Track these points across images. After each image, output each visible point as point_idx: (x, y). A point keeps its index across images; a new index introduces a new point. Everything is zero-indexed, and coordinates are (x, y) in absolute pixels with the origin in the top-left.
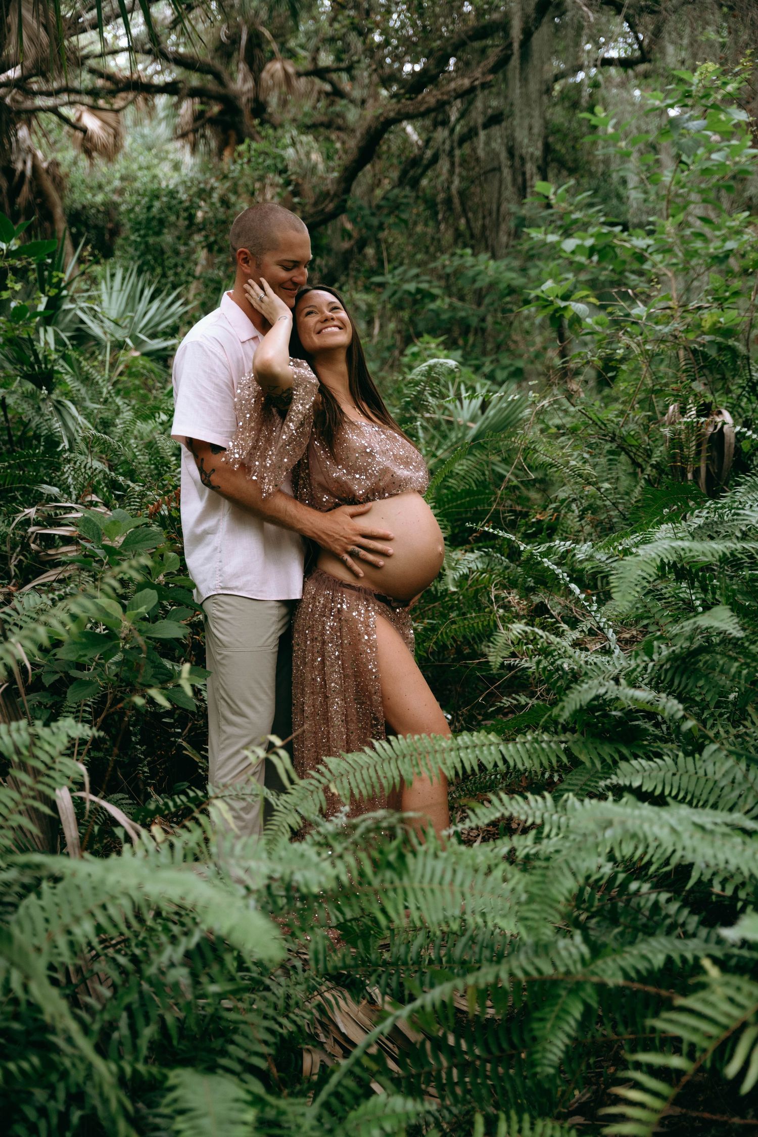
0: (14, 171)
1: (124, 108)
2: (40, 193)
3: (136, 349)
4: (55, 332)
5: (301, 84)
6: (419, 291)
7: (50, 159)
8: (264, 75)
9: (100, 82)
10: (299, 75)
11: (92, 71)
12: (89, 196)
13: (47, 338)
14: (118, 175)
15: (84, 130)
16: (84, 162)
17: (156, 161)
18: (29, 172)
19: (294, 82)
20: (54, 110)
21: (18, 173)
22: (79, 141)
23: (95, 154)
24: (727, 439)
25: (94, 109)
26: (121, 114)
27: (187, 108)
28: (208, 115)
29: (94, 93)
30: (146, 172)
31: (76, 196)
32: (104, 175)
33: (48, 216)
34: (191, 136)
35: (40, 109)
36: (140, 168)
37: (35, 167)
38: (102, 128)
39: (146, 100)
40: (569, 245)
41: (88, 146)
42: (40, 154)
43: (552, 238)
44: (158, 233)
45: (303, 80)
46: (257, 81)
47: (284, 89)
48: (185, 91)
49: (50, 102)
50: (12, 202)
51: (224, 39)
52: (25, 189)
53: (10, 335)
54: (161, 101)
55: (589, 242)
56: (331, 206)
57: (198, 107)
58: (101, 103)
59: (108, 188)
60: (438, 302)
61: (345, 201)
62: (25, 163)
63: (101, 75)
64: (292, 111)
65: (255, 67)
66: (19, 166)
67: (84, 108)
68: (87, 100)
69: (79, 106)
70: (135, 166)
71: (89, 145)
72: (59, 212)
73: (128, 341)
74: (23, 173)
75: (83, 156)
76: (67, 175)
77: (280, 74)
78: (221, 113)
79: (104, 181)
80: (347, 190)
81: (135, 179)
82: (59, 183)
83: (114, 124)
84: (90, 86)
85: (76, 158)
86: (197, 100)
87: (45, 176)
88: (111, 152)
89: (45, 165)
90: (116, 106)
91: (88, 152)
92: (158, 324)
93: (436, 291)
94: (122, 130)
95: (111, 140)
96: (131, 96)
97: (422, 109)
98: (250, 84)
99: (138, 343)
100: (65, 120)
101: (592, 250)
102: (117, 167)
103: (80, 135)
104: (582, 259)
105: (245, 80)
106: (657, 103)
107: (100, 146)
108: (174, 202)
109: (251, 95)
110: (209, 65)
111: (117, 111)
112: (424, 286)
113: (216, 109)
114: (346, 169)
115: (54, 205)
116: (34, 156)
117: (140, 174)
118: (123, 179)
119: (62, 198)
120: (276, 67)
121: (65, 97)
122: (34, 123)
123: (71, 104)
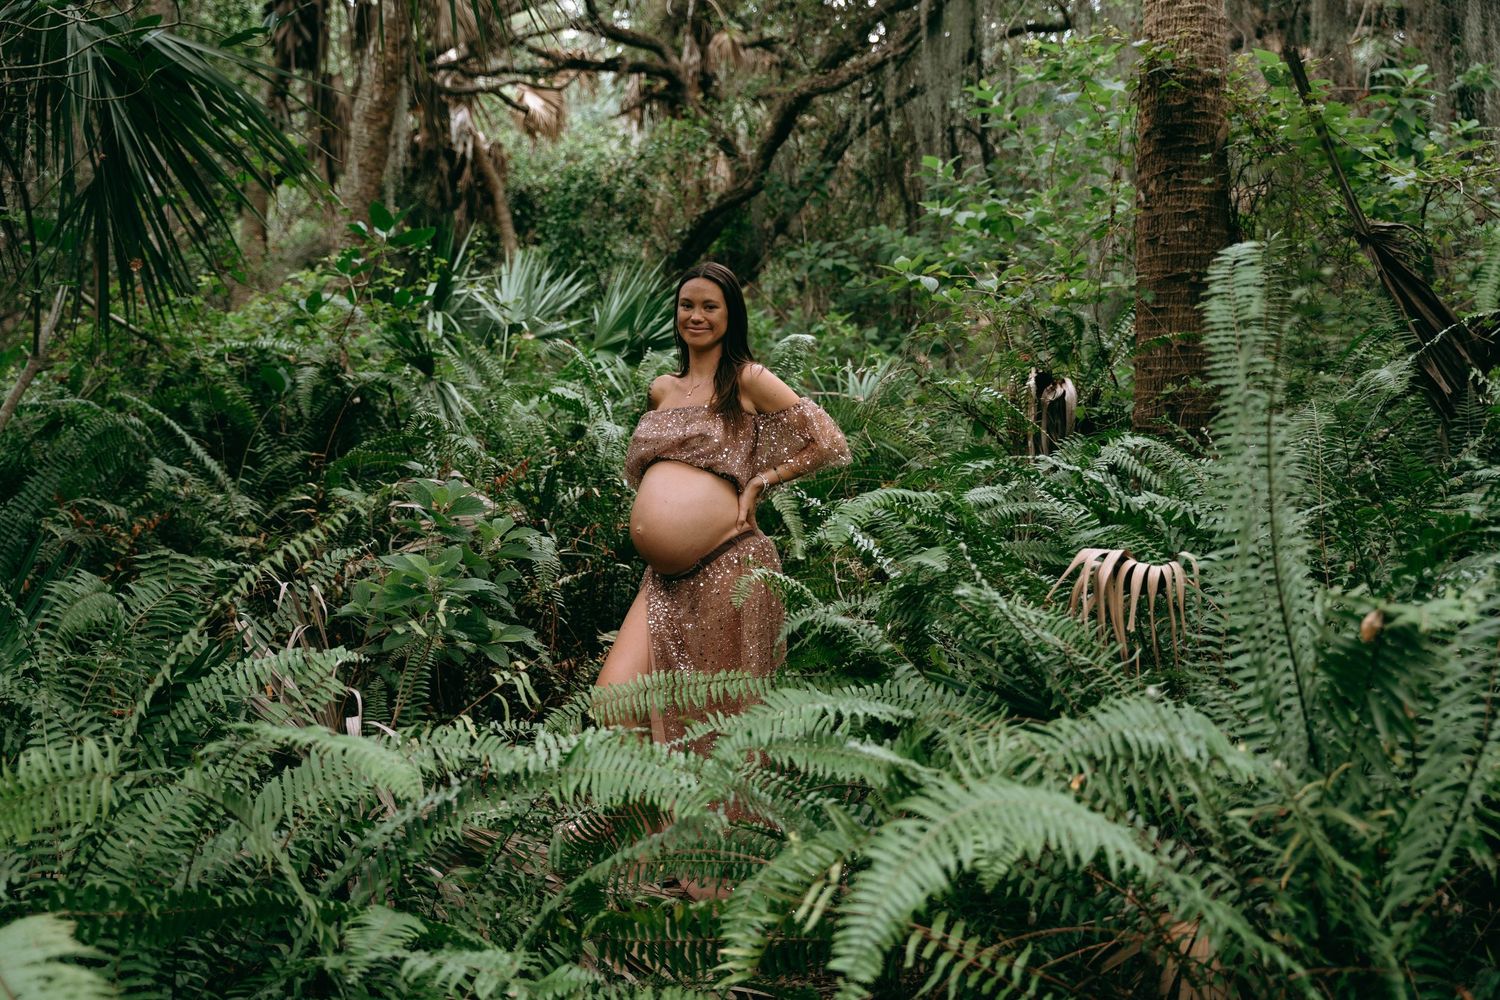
0: (454, 153)
1: (567, 86)
2: (480, 175)
3: (531, 333)
4: (444, 316)
5: (748, 55)
6: (835, 267)
7: (492, 141)
8: (711, 46)
9: (541, 61)
10: (745, 47)
11: (531, 50)
12: (534, 177)
13: (435, 322)
14: (563, 154)
15: (526, 110)
16: (527, 141)
17: (603, 139)
18: (469, 155)
19: (742, 53)
20: (496, 91)
21: (458, 156)
22: (521, 121)
23: (538, 134)
24: (1068, 407)
25: (535, 87)
26: (564, 94)
27: (633, 84)
28: (655, 90)
29: (533, 72)
30: (591, 150)
31: (520, 177)
32: (548, 154)
33: (490, 199)
34: (637, 112)
35: (481, 90)
36: (586, 147)
37: (476, 150)
38: (545, 107)
39: (590, 77)
40: (961, 218)
41: (531, 127)
42: (481, 136)
43: (946, 212)
44: (575, 216)
45: (750, 51)
46: (704, 54)
47: (732, 60)
48: (625, 68)
49: (494, 82)
50: (454, 186)
51: (670, 12)
52: (467, 171)
53: (394, 320)
54: (607, 77)
55: (983, 215)
56: (749, 184)
57: (644, 82)
58: (541, 82)
59: (553, 169)
60: (855, 280)
61: (762, 178)
62: (465, 145)
63: (541, 54)
64: (739, 83)
65: (703, 37)
66: (460, 149)
67: (525, 88)
68: (529, 79)
69: (520, 86)
70: (581, 145)
71: (532, 125)
72: (500, 194)
73: (524, 324)
74: (464, 155)
75: (526, 138)
76: (509, 156)
77: (728, 45)
78: (667, 87)
79: (549, 162)
80: (766, 167)
81: (581, 158)
82: (501, 164)
83: (557, 103)
84: (529, 64)
85: (519, 137)
86: (643, 75)
87: (486, 158)
88: (554, 131)
89: (486, 147)
90: (556, 85)
91: (531, 132)
92: (557, 306)
93: (854, 267)
94: (564, 108)
95: (554, 118)
96: (572, 73)
97: (836, 84)
98: (697, 57)
99: (534, 327)
100: (507, 100)
101: (984, 224)
102: (561, 146)
103: (522, 115)
104: (974, 232)
105: (691, 53)
106: (1030, 76)
107: (542, 126)
108: (591, 184)
109: (697, 68)
110: (650, 40)
111: (559, 90)
112: (841, 262)
113: (663, 83)
114: (763, 146)
115: (495, 188)
116: (475, 138)
117: (586, 152)
118: (568, 158)
119: (504, 180)
120: (723, 38)
121: (507, 78)
122: (476, 106)
123: (514, 83)
